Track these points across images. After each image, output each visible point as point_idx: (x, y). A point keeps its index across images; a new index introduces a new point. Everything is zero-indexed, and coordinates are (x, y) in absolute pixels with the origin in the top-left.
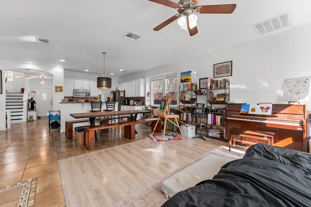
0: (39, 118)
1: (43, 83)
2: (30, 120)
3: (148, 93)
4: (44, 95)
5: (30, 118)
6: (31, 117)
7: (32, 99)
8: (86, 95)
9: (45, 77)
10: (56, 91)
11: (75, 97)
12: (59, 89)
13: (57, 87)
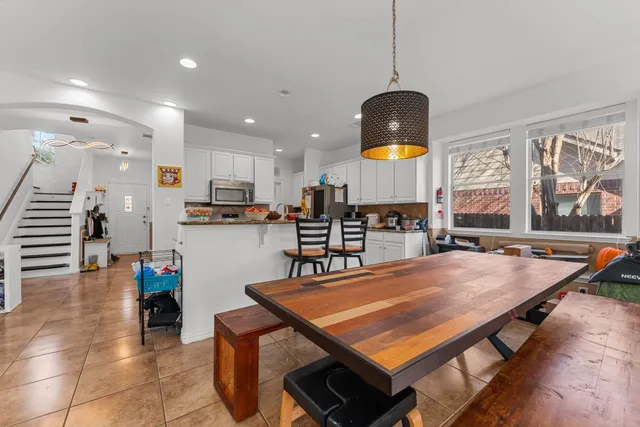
0: (114, 259)
1: (124, 167)
2: (89, 268)
3: (439, 192)
4: (128, 200)
5: (91, 263)
6: (93, 260)
7: (96, 209)
8: (244, 199)
9: (131, 152)
10: (162, 183)
11: (214, 202)
12: (170, 177)
13: (163, 171)
